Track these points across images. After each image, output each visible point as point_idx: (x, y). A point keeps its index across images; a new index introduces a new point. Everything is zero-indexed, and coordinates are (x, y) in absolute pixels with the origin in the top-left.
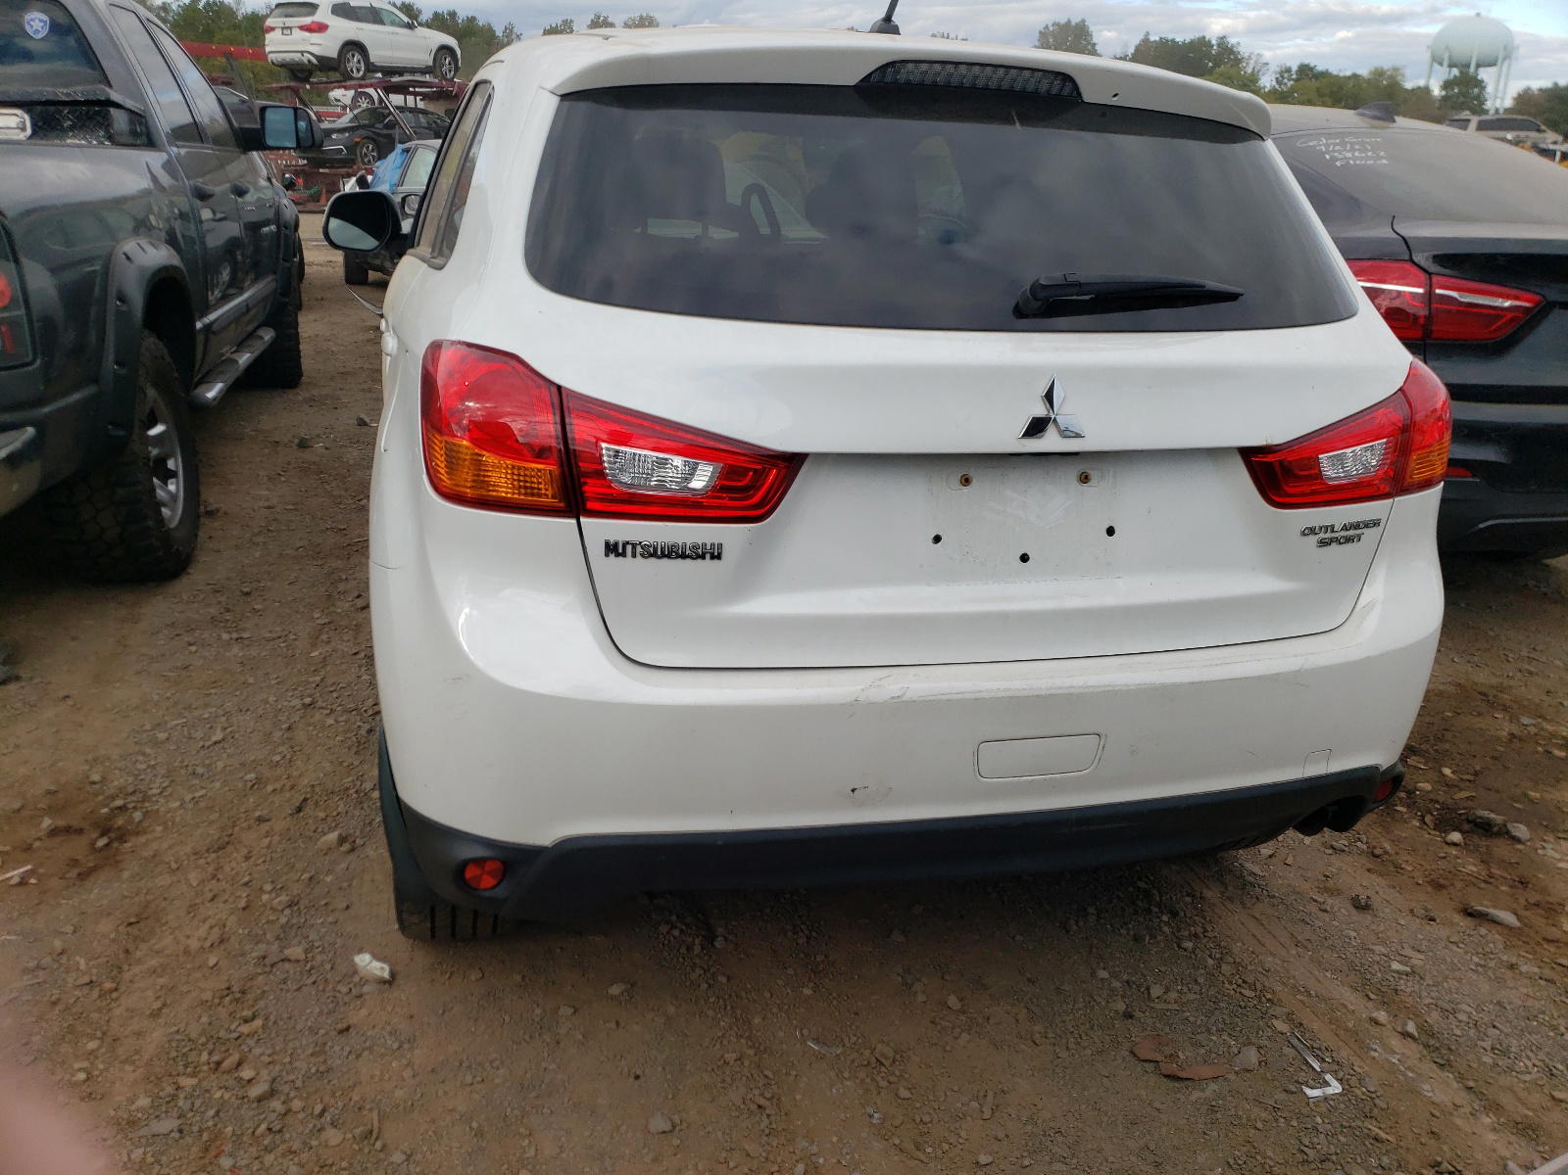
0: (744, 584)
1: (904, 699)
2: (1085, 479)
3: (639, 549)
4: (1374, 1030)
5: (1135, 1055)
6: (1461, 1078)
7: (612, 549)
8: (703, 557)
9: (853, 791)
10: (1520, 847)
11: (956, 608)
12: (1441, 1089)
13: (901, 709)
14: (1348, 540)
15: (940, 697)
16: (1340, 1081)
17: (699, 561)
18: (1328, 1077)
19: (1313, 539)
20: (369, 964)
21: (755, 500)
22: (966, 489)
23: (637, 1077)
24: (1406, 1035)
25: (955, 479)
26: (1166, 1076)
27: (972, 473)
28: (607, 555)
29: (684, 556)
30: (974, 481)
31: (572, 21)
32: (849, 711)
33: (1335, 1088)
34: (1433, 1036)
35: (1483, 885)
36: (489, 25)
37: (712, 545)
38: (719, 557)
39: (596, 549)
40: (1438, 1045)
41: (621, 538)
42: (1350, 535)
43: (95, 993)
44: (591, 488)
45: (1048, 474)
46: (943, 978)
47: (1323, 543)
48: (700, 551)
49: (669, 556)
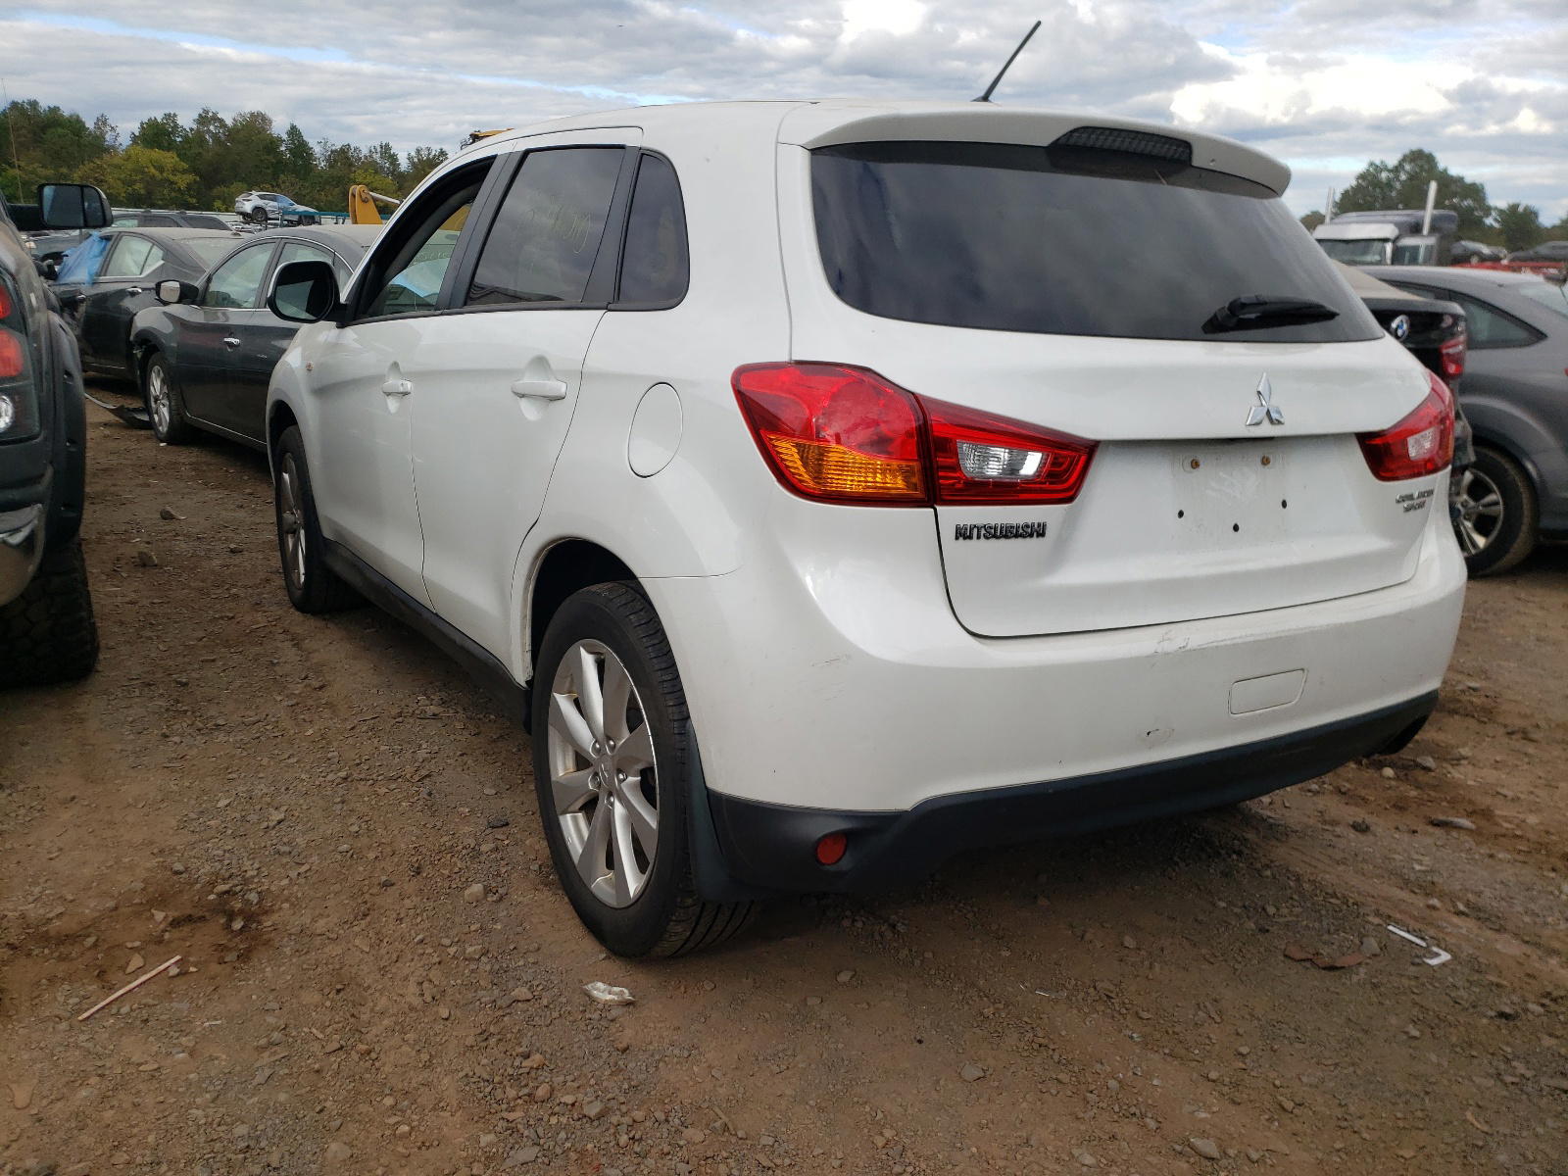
0: (1057, 558)
1: (1188, 648)
2: (1265, 462)
3: (983, 532)
4: (1435, 914)
5: (1290, 958)
6: (1516, 935)
7: (963, 533)
8: (1031, 535)
9: (1148, 734)
10: (1433, 774)
11: (1204, 571)
12: (1508, 947)
13: (1186, 656)
15: (1210, 645)
16: (1445, 950)
17: (1028, 539)
18: (1435, 949)
20: (602, 992)
21: (1066, 485)
22: (1196, 472)
23: (920, 1042)
24: (1459, 913)
25: (1187, 463)
26: (1324, 969)
27: (1201, 458)
28: (957, 538)
29: (1017, 536)
30: (1201, 466)
31: (175, 115)
32: (1151, 661)
33: (1445, 957)
34: (1479, 910)
35: (1429, 804)
36: (78, 116)
37: (1039, 525)
38: (1042, 534)
39: (948, 534)
40: (1487, 916)
41: (969, 522)
43: (355, 1056)
44: (945, 481)
45: (1243, 457)
46: (1103, 927)
48: (1029, 530)
49: (1006, 537)
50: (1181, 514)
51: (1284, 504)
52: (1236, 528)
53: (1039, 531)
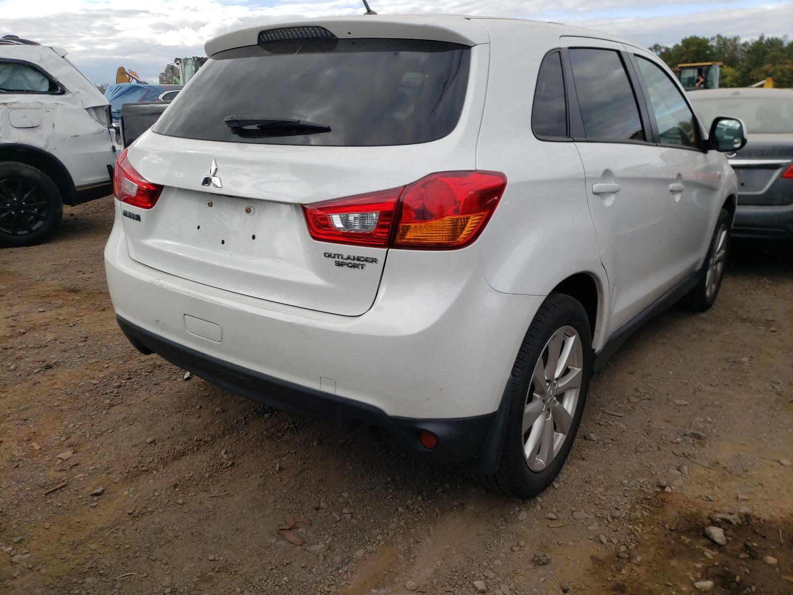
7: (125, 214)
14: (354, 266)
19: (332, 261)
42: (357, 263)
47: (339, 264)
50: (199, 227)
51: (254, 237)
52: (223, 242)
53: (138, 218)
